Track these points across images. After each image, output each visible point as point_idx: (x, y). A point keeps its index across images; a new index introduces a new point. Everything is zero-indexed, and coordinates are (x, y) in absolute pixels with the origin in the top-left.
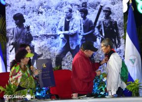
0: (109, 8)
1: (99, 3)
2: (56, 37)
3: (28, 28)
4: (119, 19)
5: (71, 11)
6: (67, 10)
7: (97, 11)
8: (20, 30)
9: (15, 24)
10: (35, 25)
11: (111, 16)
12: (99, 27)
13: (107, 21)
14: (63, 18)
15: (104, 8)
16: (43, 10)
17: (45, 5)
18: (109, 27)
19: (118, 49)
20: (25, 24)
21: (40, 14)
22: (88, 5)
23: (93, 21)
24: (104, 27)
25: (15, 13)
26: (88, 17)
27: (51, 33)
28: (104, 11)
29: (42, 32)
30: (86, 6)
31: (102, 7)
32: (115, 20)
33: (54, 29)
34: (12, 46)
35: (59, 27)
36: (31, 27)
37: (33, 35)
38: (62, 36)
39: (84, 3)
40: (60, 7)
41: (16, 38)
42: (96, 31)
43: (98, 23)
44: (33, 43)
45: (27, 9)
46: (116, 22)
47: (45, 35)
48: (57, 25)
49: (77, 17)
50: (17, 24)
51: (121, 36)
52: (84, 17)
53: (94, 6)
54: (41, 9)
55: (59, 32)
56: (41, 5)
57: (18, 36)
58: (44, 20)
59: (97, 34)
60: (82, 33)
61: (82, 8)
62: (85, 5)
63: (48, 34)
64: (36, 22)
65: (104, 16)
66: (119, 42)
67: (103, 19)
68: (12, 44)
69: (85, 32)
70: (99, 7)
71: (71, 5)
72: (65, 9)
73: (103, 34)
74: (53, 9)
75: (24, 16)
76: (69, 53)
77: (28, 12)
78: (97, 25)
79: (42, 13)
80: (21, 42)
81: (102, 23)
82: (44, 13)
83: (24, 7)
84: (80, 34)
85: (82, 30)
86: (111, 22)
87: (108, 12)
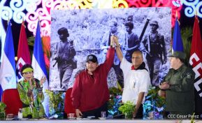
0: (156, 22)
1: (146, 16)
2: (99, 52)
3: (72, 42)
4: (167, 34)
5: (116, 25)
6: (112, 24)
7: (143, 25)
8: (63, 44)
9: (59, 39)
10: (79, 39)
11: (158, 30)
12: (145, 42)
13: (153, 36)
14: (108, 32)
15: (151, 22)
16: (87, 24)
17: (89, 18)
18: (156, 42)
19: (164, 65)
20: (69, 39)
21: (84, 29)
22: (134, 19)
23: (139, 36)
24: (151, 42)
25: (60, 28)
26: (133, 31)
27: (94, 48)
28: (151, 25)
29: (86, 47)
30: (132, 20)
31: (148, 20)
32: (162, 34)
33: (97, 44)
34: (55, 61)
35: (103, 41)
36: (75, 42)
37: (76, 50)
38: (106, 51)
39: (130, 17)
40: (104, 20)
41: (60, 52)
42: (142, 46)
43: (144, 37)
44: (76, 58)
45: (72, 23)
46: (163, 37)
47: (88, 50)
48: (101, 39)
49: (122, 31)
50: (61, 39)
51: (168, 51)
52: (130, 32)
53: (140, 20)
54: (86, 23)
55: (102, 47)
56: (86, 18)
57: (62, 51)
58: (88, 34)
59: (143, 49)
60: (127, 48)
61: (128, 22)
62: (131, 18)
63: (92, 49)
64: (80, 37)
65: (151, 30)
66: (165, 57)
67: (150, 33)
68: (56, 59)
69: (129, 47)
70: (145, 21)
71: (117, 19)
72: (111, 23)
73: (149, 49)
74: (98, 23)
75: (69, 30)
76: (112, 68)
77: (73, 26)
78: (143, 40)
79: (86, 27)
80: (64, 56)
81: (148, 38)
82: (88, 28)
83: (69, 22)
84: (124, 49)
85: (127, 45)
86: (158, 37)
87: (156, 26)
